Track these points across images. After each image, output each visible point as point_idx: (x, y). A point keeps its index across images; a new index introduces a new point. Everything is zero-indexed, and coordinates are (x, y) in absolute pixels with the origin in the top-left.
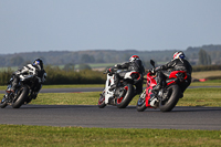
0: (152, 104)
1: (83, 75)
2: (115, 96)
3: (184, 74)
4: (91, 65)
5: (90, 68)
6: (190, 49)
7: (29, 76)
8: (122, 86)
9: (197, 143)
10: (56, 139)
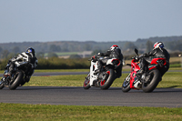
0: (136, 86)
1: (51, 62)
2: (99, 79)
3: (164, 61)
4: (58, 54)
5: (56, 56)
6: (139, 40)
7: (23, 63)
8: (105, 71)
9: (145, 118)
10: (29, 114)
